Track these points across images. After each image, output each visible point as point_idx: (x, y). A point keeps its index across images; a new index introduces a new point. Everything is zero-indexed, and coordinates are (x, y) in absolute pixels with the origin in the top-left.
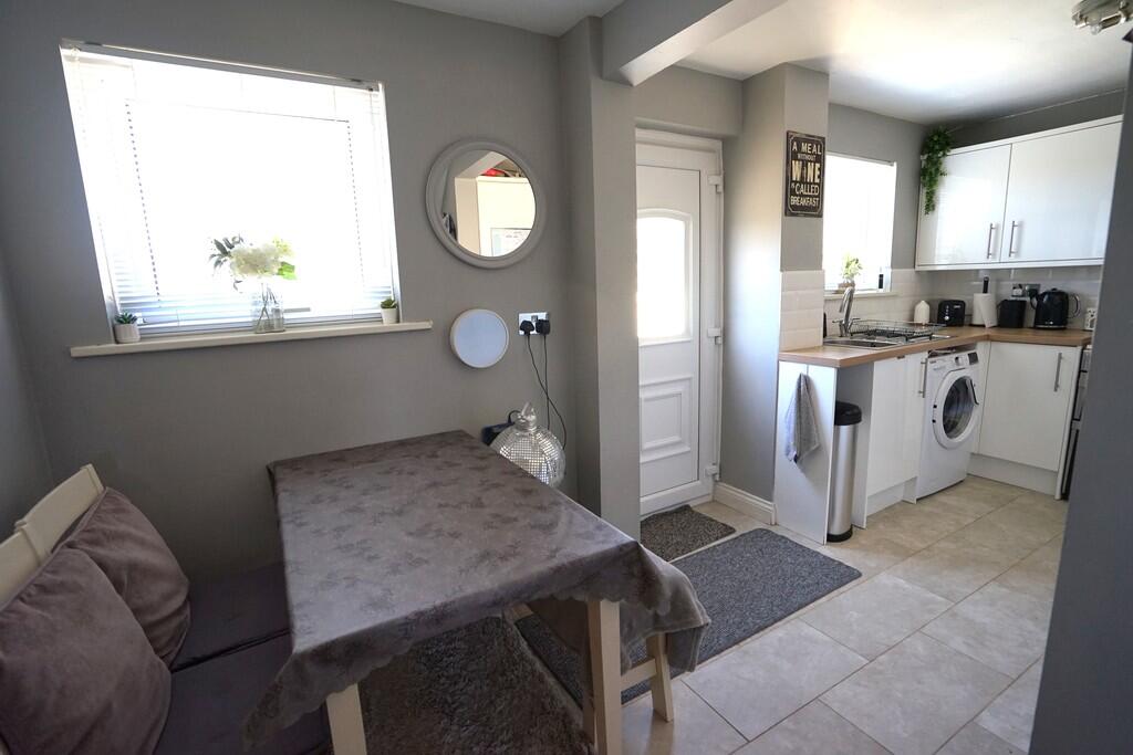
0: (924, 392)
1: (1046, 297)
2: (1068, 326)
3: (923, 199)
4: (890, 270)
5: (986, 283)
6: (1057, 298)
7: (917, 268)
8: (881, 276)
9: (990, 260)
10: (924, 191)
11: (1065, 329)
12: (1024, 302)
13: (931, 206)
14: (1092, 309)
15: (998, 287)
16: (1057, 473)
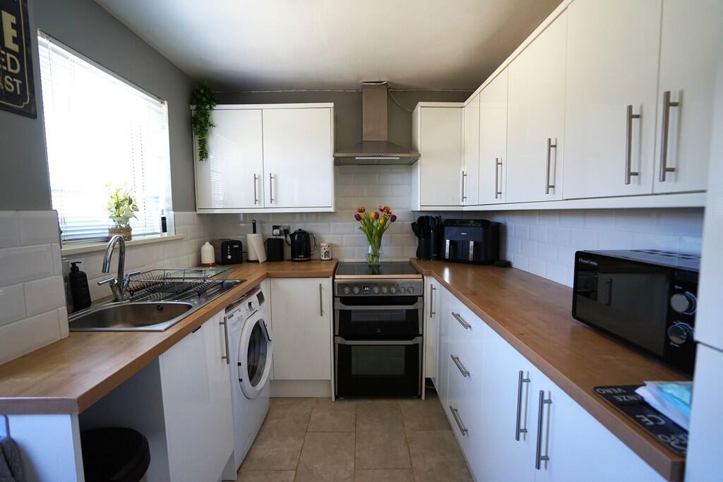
0: (227, 357)
1: (296, 235)
2: (312, 257)
3: (197, 146)
4: (172, 213)
5: (254, 225)
6: (303, 236)
7: (199, 212)
8: (164, 219)
9: (257, 206)
10: (196, 139)
11: (310, 260)
12: (282, 240)
13: (204, 154)
14: (324, 245)
15: (262, 228)
16: (330, 381)
